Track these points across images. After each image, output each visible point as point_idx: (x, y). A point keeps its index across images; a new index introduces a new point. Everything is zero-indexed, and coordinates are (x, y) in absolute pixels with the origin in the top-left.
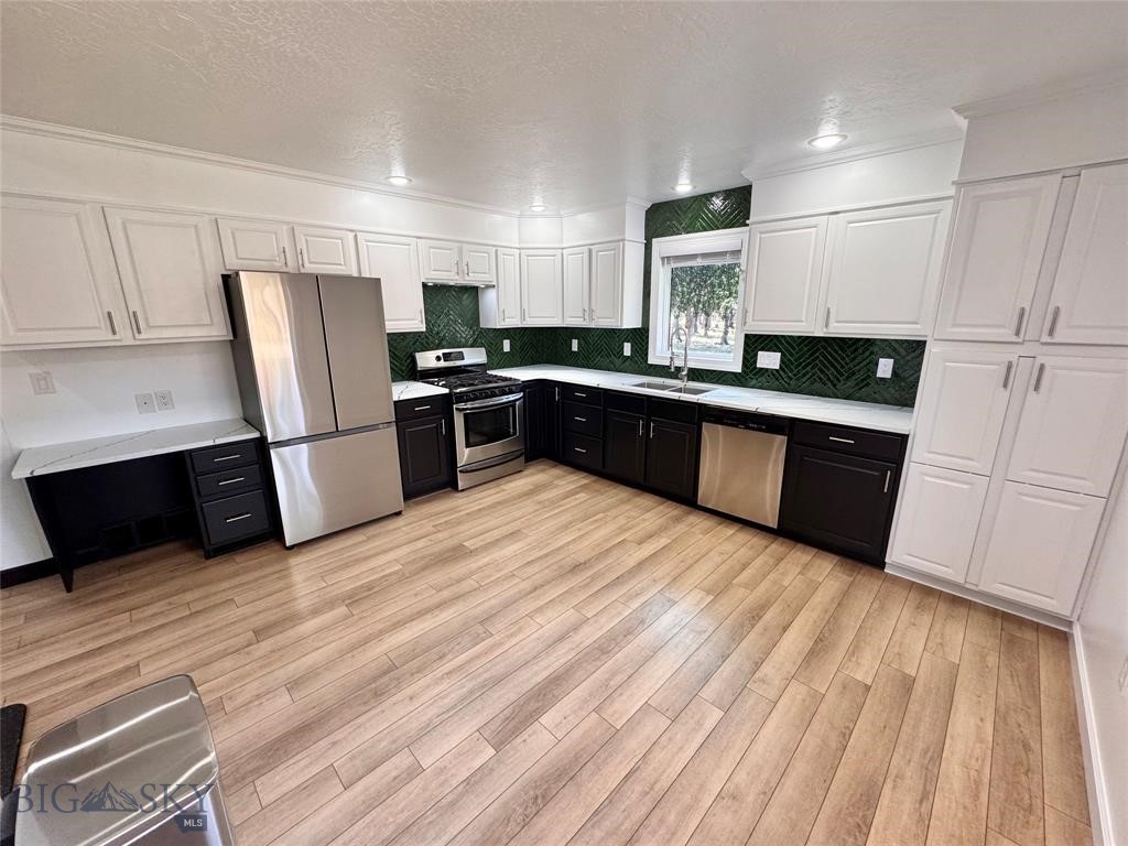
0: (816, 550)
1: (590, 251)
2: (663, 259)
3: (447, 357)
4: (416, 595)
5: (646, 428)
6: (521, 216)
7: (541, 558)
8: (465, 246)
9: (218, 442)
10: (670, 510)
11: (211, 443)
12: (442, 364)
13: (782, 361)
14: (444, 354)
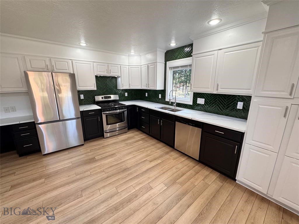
0: (212, 170)
1: (148, 66)
2: (170, 68)
3: (105, 98)
4: (69, 176)
5: (160, 122)
6: (129, 56)
7: (115, 165)
8: (109, 64)
9: (21, 122)
10: (166, 149)
11: (19, 123)
12: (104, 99)
13: (205, 101)
14: (104, 97)
